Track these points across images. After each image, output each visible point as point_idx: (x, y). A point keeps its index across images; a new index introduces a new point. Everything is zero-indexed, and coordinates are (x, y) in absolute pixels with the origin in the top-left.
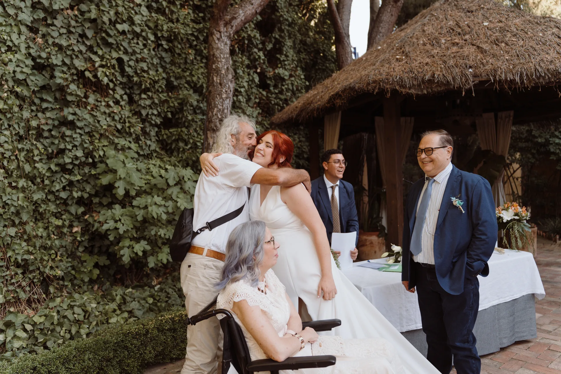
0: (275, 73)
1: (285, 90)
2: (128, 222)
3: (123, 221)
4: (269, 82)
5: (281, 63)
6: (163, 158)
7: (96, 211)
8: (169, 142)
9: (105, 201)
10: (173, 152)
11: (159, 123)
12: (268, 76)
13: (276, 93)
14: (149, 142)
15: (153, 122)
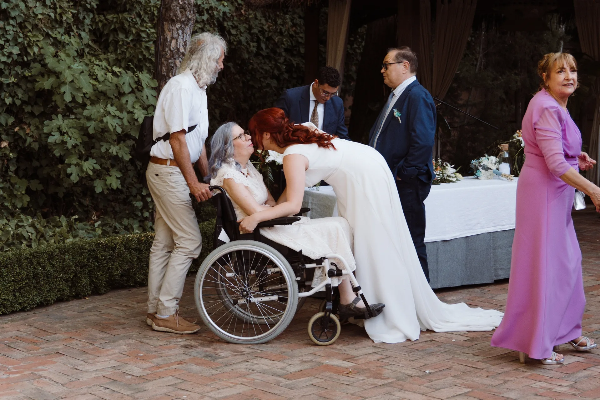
2: (76, 135)
3: (70, 134)
6: (98, 55)
7: (26, 124)
8: (106, 32)
9: (37, 110)
10: (109, 47)
11: (95, 7)
14: (83, 34)
15: (88, 6)
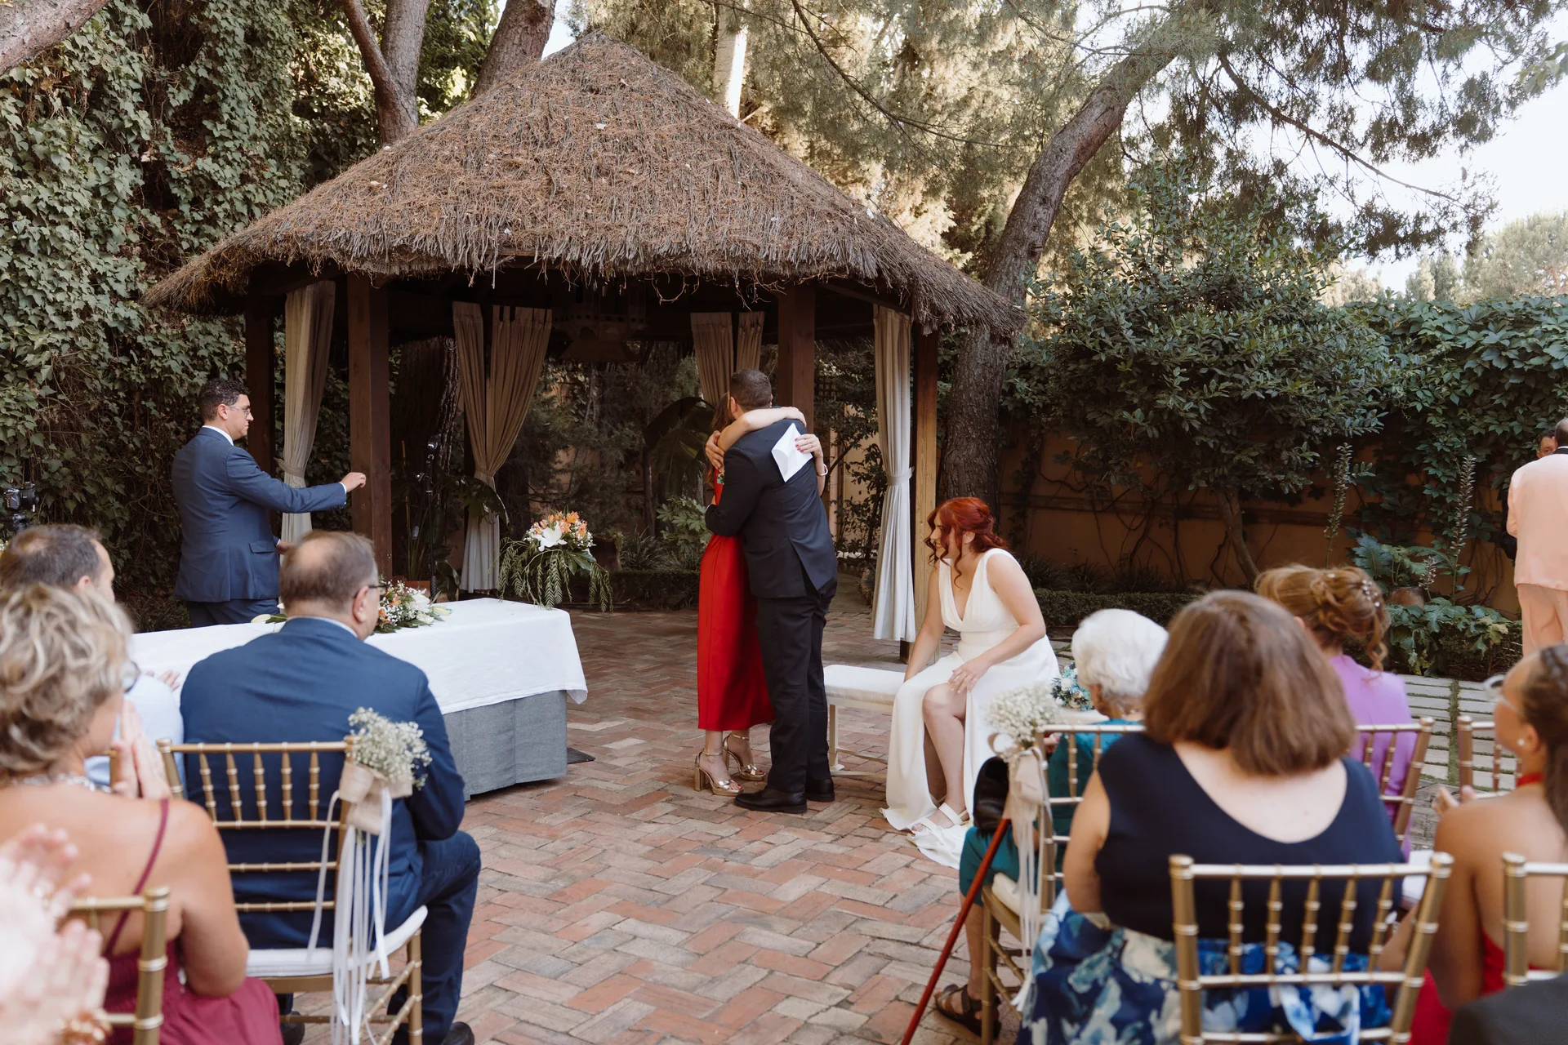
0: (196, 168)
1: (221, 215)
4: (175, 191)
5: (214, 143)
12: (174, 175)
13: (195, 222)
